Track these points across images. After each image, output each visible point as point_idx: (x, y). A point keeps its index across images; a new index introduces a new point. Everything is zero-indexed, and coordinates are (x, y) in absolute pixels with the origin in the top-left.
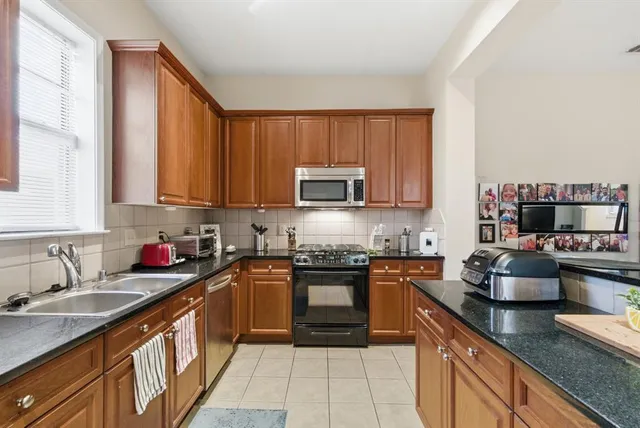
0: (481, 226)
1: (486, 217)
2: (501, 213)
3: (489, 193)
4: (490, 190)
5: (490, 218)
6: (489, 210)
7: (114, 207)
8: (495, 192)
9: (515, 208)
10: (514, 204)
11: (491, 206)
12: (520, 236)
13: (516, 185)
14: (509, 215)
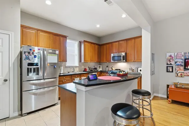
0: (167, 67)
1: (169, 64)
2: (176, 62)
3: (171, 56)
4: (171, 55)
5: (171, 64)
6: (170, 62)
7: (80, 63)
8: (173, 56)
9: (182, 61)
10: (182, 59)
11: (171, 60)
12: (184, 71)
13: (183, 53)
14: (179, 63)
